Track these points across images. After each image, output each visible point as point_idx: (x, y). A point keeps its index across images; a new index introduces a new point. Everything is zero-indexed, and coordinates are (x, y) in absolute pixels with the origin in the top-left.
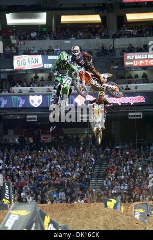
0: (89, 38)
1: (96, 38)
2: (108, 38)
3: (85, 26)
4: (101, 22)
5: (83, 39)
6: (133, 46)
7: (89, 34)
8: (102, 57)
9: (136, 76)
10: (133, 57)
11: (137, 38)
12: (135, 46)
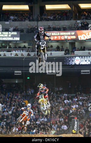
0: (22, 20)
1: (26, 21)
2: (34, 21)
3: (18, 13)
4: (29, 10)
5: (17, 21)
6: (50, 26)
7: (21, 18)
8: (30, 34)
9: (52, 46)
10: (50, 34)
11: (53, 21)
12: (52, 27)
